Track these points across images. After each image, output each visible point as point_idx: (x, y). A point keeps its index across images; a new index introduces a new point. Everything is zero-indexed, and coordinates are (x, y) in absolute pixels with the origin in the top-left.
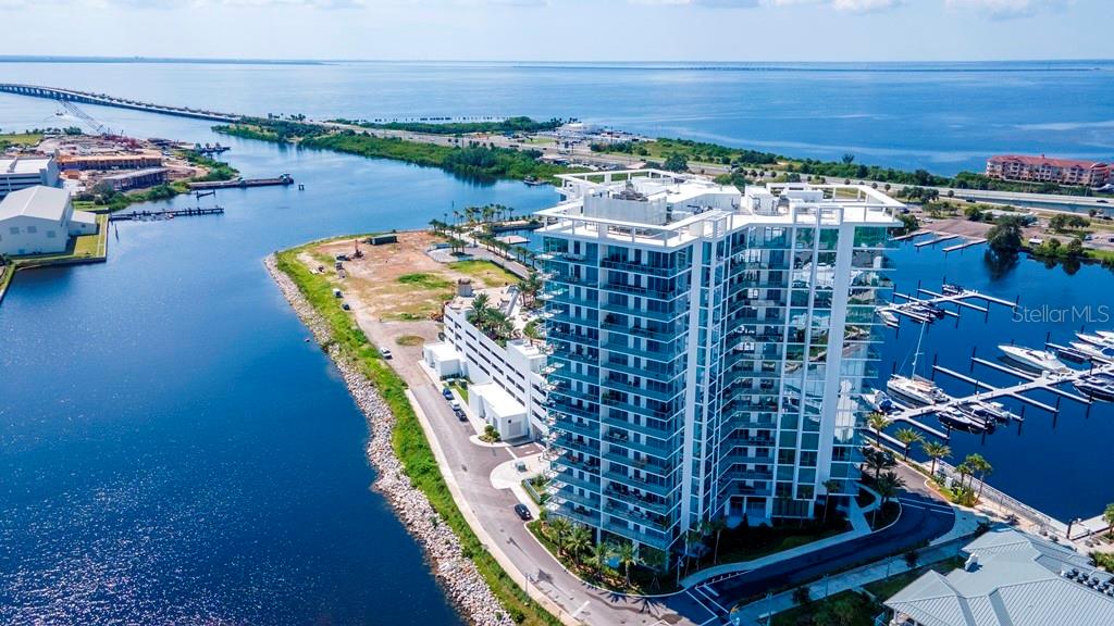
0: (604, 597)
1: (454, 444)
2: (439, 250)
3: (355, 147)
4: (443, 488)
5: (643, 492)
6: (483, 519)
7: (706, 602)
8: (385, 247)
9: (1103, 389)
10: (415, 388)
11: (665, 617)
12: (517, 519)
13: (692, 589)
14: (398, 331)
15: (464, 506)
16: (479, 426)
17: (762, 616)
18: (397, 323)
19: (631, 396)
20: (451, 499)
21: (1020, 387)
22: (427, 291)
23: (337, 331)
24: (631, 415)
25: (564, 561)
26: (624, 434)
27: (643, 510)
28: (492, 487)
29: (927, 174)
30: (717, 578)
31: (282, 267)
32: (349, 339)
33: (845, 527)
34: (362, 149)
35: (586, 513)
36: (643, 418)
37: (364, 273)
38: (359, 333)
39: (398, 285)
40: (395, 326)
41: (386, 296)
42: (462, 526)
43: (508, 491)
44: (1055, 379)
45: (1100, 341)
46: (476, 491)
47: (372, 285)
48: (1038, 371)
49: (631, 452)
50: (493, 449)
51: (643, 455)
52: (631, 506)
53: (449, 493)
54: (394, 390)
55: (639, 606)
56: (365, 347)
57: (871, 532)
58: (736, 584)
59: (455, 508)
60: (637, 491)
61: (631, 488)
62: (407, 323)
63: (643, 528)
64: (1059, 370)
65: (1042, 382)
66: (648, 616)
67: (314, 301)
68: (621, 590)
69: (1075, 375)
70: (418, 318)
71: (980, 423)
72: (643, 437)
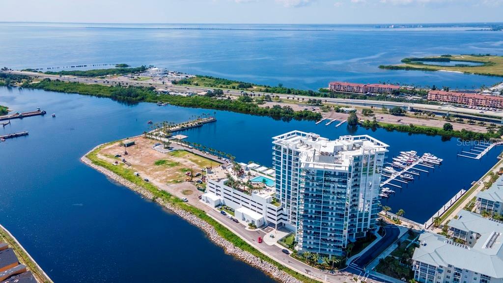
0: (329, 273)
1: (242, 232)
2: (157, 147)
3: (58, 88)
4: (253, 249)
5: (332, 240)
6: (274, 256)
7: (356, 268)
8: (133, 147)
9: (409, 178)
10: (209, 212)
11: (349, 275)
12: (285, 254)
13: (350, 265)
14: (178, 189)
15: (266, 254)
16: (246, 224)
17: (372, 269)
18: (174, 185)
19: (330, 213)
20: (260, 252)
21: (389, 180)
22: (172, 168)
23: (154, 193)
24: (330, 218)
25: (310, 264)
26: (327, 224)
27: (332, 245)
28: (268, 245)
29: (312, 92)
30: (354, 260)
31: (96, 163)
32: (163, 195)
33: (375, 238)
34: (62, 89)
35: (312, 249)
36: (334, 219)
37: (137, 162)
38: (164, 192)
39: (157, 167)
40: (175, 186)
41: (157, 173)
42: (270, 260)
43: (274, 245)
44: (396, 176)
45: (400, 160)
46: (264, 248)
47: (146, 168)
48: (391, 174)
49: (329, 229)
50: (257, 231)
51: (333, 229)
52: (328, 244)
53: (257, 250)
54: (202, 215)
55: (340, 273)
56: (172, 197)
57: (382, 238)
58: (360, 261)
59: (264, 255)
60: (330, 240)
61: (328, 239)
62: (178, 185)
63: (332, 250)
64: (395, 173)
65: (392, 177)
66: (344, 276)
67: (129, 179)
68: (332, 270)
69: (399, 173)
70: (181, 182)
71: (386, 196)
72: (334, 224)
